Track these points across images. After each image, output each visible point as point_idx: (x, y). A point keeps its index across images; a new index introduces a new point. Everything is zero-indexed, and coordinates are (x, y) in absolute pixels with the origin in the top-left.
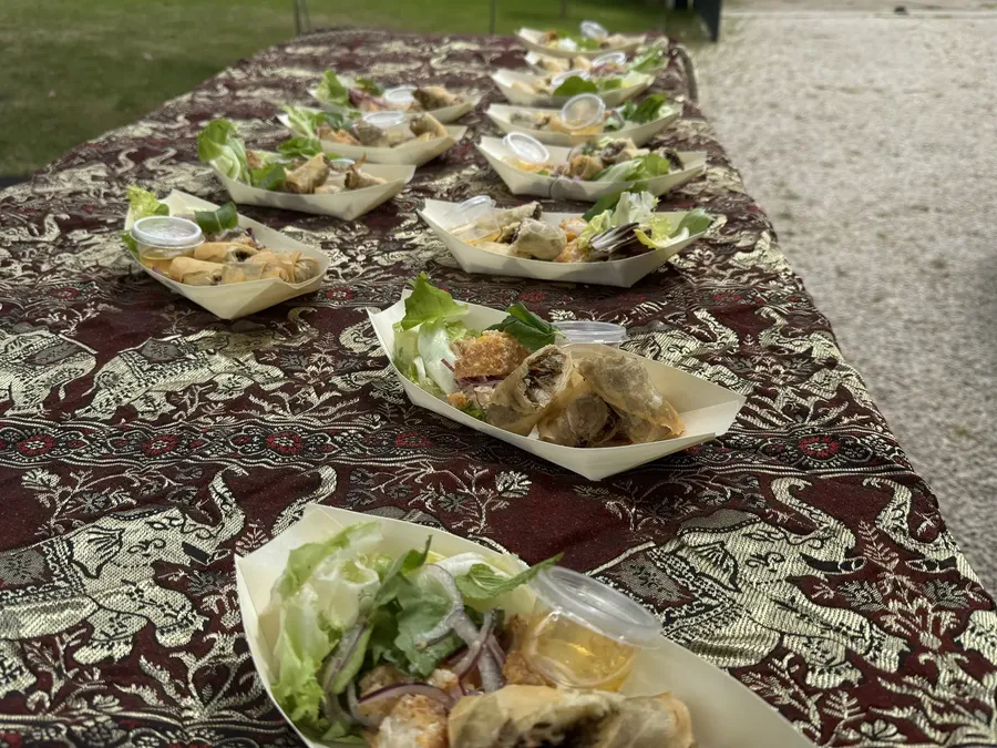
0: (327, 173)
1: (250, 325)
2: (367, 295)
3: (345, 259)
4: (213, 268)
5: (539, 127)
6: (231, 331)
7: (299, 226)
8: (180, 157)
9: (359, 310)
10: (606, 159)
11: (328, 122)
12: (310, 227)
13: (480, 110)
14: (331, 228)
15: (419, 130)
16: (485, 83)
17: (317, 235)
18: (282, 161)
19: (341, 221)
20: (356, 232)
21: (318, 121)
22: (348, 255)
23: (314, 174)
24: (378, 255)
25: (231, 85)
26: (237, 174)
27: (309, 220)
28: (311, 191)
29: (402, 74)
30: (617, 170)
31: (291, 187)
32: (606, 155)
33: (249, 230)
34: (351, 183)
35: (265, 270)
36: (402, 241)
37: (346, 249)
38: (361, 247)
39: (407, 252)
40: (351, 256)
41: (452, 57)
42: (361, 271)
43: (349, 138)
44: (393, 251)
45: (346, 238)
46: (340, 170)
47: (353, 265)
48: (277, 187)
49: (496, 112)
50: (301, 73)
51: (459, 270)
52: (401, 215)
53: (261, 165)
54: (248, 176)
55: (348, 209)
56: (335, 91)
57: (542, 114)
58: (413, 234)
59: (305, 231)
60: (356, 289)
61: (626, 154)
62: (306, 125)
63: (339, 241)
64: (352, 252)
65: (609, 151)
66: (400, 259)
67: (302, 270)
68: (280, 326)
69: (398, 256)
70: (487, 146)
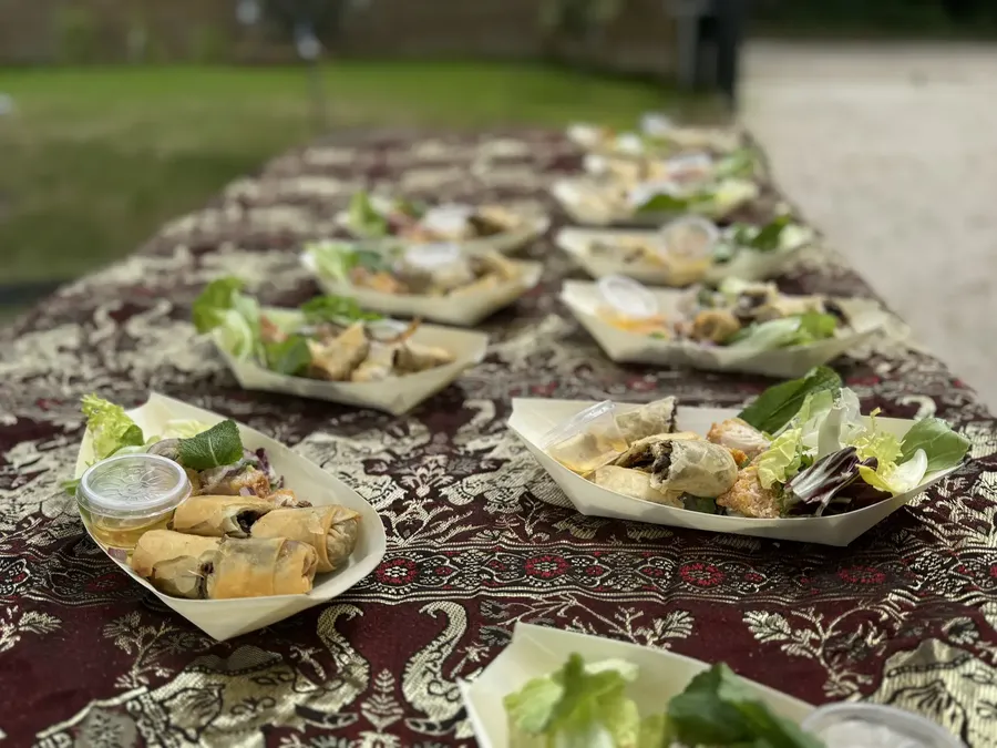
0: (367, 348)
1: (258, 655)
2: (439, 571)
3: (400, 493)
4: (199, 549)
5: (629, 260)
6: (227, 672)
7: (331, 429)
8: (177, 314)
9: (430, 608)
10: (743, 314)
11: (363, 264)
12: (346, 431)
13: (548, 237)
14: (376, 431)
15: (481, 271)
16: (542, 195)
17: (358, 445)
18: (307, 330)
19: (391, 417)
20: (413, 438)
21: (353, 261)
22: (402, 486)
23: (350, 354)
24: (449, 484)
25: (245, 204)
26: (247, 349)
27: (346, 418)
28: (346, 377)
29: (445, 187)
30: (765, 333)
31: (319, 373)
32: (743, 309)
33: (260, 453)
34: (401, 362)
35: (281, 555)
36: (479, 454)
37: (401, 476)
38: (422, 471)
39: (489, 476)
40: (408, 488)
41: (500, 162)
42: (425, 517)
43: (391, 284)
44: (468, 475)
45: (398, 451)
46: (386, 342)
47: (413, 505)
48: (301, 372)
49: (571, 241)
50: (326, 187)
51: (569, 512)
52: (470, 404)
53: (279, 337)
54: (261, 351)
55: (399, 399)
56: (370, 217)
57: (630, 240)
58: (492, 441)
59: (341, 441)
60: (420, 559)
61: (773, 309)
62: (337, 269)
63: (388, 458)
64: (408, 481)
65: (745, 302)
66: (478, 491)
67: (340, 541)
68: (306, 655)
69: (476, 484)
70: (573, 294)
